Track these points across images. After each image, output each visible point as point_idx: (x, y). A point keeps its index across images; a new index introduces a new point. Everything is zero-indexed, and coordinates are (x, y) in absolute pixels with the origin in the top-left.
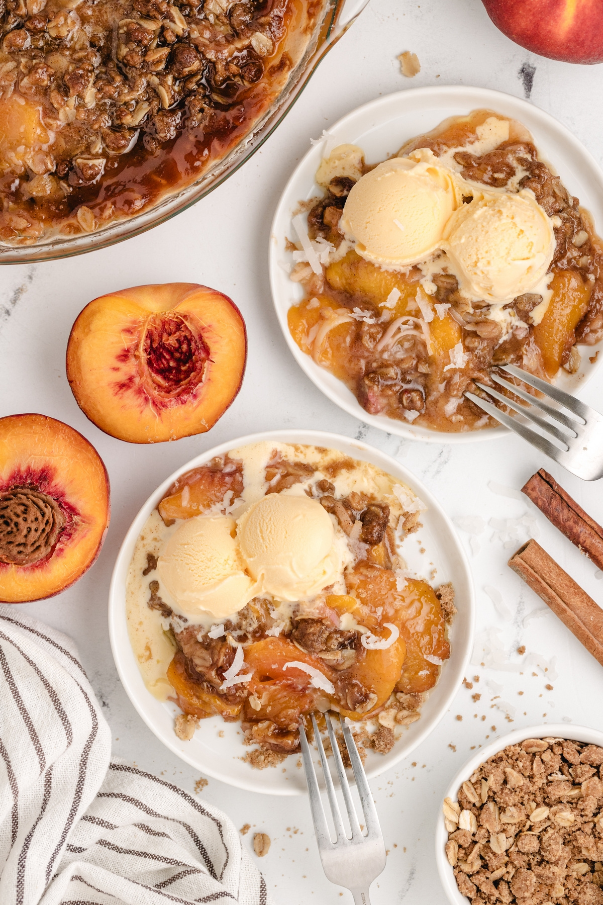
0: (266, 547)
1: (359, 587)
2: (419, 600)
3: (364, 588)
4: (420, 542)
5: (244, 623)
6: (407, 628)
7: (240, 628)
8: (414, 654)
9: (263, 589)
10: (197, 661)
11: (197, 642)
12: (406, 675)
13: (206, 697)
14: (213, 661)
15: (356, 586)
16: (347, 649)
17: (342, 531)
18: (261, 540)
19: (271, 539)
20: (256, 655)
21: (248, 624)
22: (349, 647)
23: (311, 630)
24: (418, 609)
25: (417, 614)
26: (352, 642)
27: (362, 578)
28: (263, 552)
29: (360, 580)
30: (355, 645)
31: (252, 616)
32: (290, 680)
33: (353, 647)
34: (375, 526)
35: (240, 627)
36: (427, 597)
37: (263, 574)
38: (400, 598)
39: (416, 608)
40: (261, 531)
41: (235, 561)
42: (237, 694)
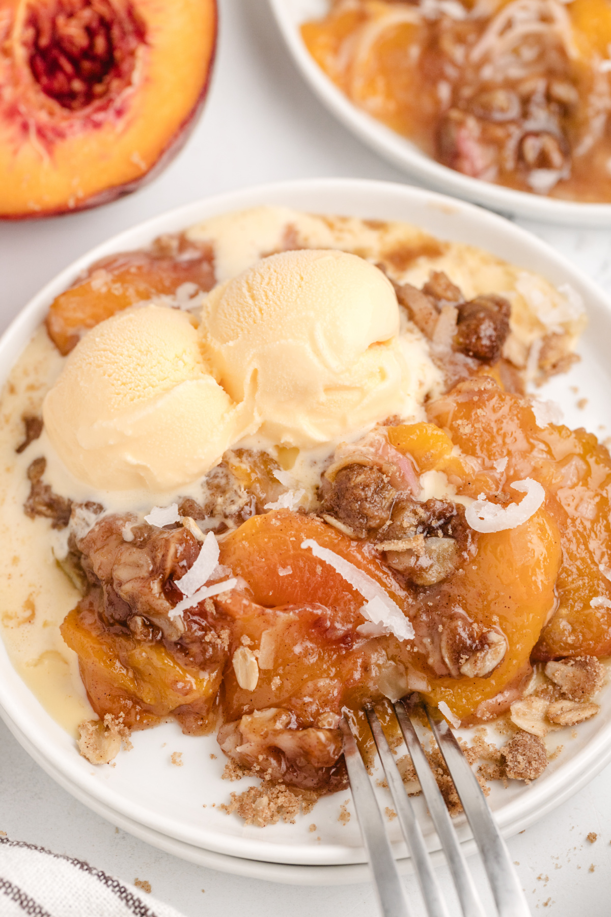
0: (261, 310)
1: (455, 418)
2: (583, 457)
3: (468, 417)
4: (575, 390)
5: (220, 500)
6: (560, 507)
7: (212, 514)
8: (578, 563)
9: (256, 414)
10: (122, 573)
11: (123, 542)
12: (564, 611)
13: (143, 654)
14: (154, 563)
15: (451, 415)
16: (437, 536)
17: (416, 330)
18: (250, 301)
19: (270, 294)
20: (246, 543)
21: (229, 501)
22: (440, 532)
23: (360, 479)
24: (582, 473)
25: (579, 479)
26: (446, 524)
27: (461, 399)
28: (255, 322)
29: (457, 403)
30: (454, 529)
31: (235, 487)
32: (319, 608)
33: (450, 532)
34: (483, 319)
35: (212, 512)
36: (598, 456)
37: (255, 372)
38: (542, 446)
39: (577, 468)
40: (250, 289)
41: (198, 363)
42: (207, 639)
